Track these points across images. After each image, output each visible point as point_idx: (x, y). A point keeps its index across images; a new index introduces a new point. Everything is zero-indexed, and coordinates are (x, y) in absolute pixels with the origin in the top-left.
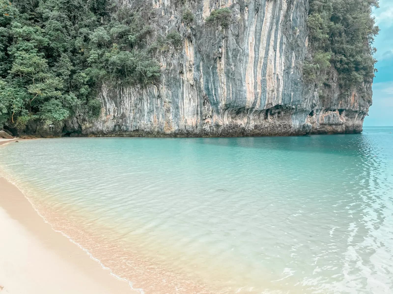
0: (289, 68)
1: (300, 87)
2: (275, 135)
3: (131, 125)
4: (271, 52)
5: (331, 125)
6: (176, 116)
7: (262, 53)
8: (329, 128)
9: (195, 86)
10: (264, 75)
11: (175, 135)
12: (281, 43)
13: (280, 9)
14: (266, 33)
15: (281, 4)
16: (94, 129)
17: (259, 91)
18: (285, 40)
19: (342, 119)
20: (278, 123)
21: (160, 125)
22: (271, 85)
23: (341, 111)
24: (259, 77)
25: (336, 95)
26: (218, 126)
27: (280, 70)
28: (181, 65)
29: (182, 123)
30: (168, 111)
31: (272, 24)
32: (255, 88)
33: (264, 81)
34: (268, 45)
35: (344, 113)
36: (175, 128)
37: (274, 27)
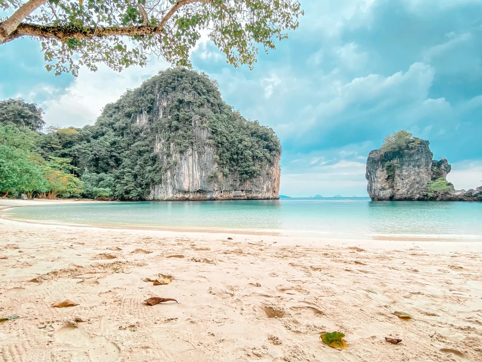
0: (202, 177)
1: (206, 183)
2: (201, 200)
3: (156, 198)
4: (195, 172)
5: (238, 196)
6: (167, 194)
7: (191, 172)
8: (237, 198)
9: (171, 184)
10: (193, 179)
11: (167, 200)
12: (198, 169)
13: (195, 157)
14: (191, 166)
15: (195, 156)
16: (148, 199)
17: (191, 185)
18: (199, 167)
19: (243, 194)
20: (202, 196)
21: (162, 197)
22: (195, 183)
23: (242, 191)
24: (191, 180)
25: (238, 184)
26: (177, 197)
27: (198, 177)
28: (167, 178)
29: (168, 197)
30: (164, 192)
31: (193, 162)
32: (189, 184)
33: (193, 182)
34: (193, 169)
35: (244, 191)
36: (166, 198)
37: (194, 163)
